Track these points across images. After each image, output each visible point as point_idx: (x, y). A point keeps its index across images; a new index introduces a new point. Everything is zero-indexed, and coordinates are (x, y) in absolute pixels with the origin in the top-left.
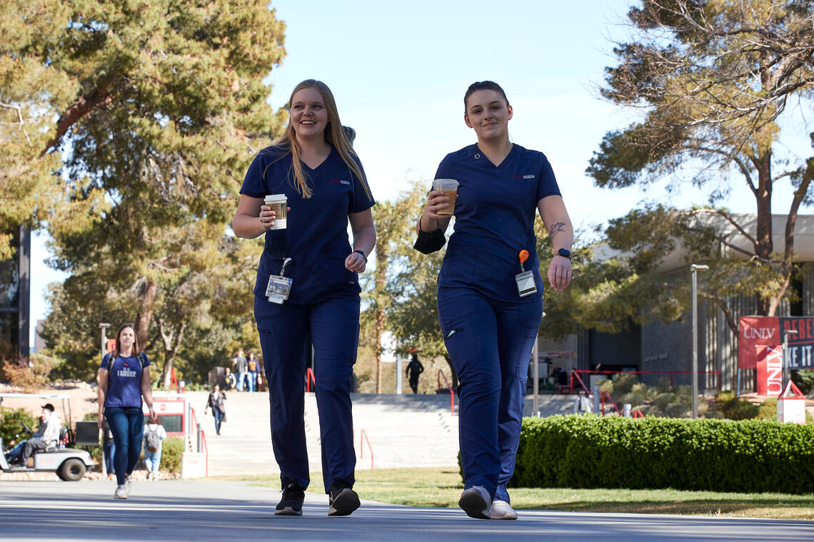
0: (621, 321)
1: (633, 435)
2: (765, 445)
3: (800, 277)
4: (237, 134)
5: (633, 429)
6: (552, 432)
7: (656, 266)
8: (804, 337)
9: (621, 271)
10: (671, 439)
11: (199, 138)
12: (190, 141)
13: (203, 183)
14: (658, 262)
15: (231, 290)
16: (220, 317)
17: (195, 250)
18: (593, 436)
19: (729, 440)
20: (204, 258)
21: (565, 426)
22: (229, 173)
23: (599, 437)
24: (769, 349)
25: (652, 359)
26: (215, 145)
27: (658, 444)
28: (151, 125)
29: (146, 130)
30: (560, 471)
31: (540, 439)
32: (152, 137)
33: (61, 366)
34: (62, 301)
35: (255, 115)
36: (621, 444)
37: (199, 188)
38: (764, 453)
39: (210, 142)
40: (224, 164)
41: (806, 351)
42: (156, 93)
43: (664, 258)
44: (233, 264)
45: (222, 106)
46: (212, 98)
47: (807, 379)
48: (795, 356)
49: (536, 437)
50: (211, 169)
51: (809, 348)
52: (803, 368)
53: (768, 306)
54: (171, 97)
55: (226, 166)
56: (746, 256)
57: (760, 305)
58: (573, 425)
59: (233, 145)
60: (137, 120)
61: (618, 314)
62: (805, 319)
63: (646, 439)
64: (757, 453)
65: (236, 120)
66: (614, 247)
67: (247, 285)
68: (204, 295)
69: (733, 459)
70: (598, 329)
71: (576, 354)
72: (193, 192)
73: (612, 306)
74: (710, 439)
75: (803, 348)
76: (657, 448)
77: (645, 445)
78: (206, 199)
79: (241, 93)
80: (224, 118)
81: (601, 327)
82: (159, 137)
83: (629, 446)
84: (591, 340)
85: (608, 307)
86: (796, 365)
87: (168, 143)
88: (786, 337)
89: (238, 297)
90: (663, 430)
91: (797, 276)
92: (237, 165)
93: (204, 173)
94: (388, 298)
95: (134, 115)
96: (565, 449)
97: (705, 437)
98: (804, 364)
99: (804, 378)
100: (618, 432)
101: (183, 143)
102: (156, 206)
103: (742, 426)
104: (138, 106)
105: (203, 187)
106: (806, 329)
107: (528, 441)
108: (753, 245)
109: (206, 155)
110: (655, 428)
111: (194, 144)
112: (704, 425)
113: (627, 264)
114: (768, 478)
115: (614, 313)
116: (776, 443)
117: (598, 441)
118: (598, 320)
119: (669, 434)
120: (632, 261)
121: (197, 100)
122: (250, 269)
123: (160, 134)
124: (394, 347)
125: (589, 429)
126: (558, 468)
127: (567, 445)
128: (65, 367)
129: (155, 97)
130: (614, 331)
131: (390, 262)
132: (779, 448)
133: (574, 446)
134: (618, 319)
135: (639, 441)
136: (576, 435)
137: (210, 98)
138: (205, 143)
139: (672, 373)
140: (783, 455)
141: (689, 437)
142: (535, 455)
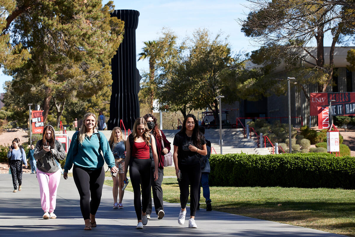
0: (258, 96)
1: (262, 162)
2: (319, 166)
3: (336, 75)
4: (86, 22)
5: (262, 160)
6: (226, 161)
7: (273, 71)
8: (338, 101)
9: (258, 74)
10: (278, 164)
11: (70, 25)
12: (66, 27)
13: (72, 44)
14: (274, 69)
15: (85, 86)
16: (81, 98)
17: (69, 69)
18: (244, 163)
19: (303, 165)
20: (74, 72)
21: (232, 159)
22: (83, 40)
23: (247, 163)
24: (323, 108)
25: (272, 111)
26: (77, 28)
27: (273, 166)
28: (48, 20)
29: (46, 22)
30: (231, 178)
31: (221, 164)
32: (49, 25)
33: (11, 115)
34: (11, 90)
35: (94, 14)
36: (256, 167)
37: (70, 46)
38: (319, 170)
39: (75, 26)
40: (81, 36)
41: (339, 107)
42: (50, 6)
43: (276, 68)
44: (86, 74)
45: (80, 11)
46: (76, 7)
47: (340, 119)
48: (334, 110)
49: (219, 163)
50: (75, 38)
51: (341, 106)
52: (339, 115)
53: (323, 88)
54: (57, 7)
55: (82, 37)
56: (312, 66)
57: (320, 87)
58: (236, 158)
59: (85, 28)
60: (42, 18)
61: (257, 93)
62: (339, 94)
63: (268, 164)
64: (316, 170)
65: (86, 16)
66: (254, 62)
67: (92, 84)
68: (73, 88)
69: (305, 173)
70: (248, 99)
71: (239, 109)
72: (68, 48)
73: (254, 89)
74: (295, 164)
75: (338, 106)
76: (272, 168)
77: (267, 167)
78: (74, 51)
79: (88, 4)
80: (81, 15)
81: (250, 99)
82: (52, 25)
83: (260, 168)
84: (245, 104)
85: (252, 90)
86: (335, 114)
87: (56, 28)
88: (330, 103)
89: (89, 90)
90: (275, 160)
91: (335, 75)
92: (87, 36)
93: (72, 40)
94: (155, 85)
95: (41, 16)
96: (232, 169)
97: (293, 163)
98: (339, 113)
99: (339, 119)
100: (255, 161)
101: (63, 28)
102: (51, 55)
103: (309, 158)
104: (43, 12)
105: (72, 46)
106: (339, 97)
107: (216, 165)
108: (315, 61)
109: (73, 32)
110: (271, 159)
111: (68, 28)
112: (292, 158)
113: (260, 70)
114: (321, 181)
115: (255, 92)
116: (324, 166)
117: (247, 165)
118: (248, 95)
119: (277, 162)
120: (262, 69)
121: (69, 8)
122: (94, 77)
123: (52, 24)
124: (158, 107)
125: (243, 160)
126: (229, 177)
127: (233, 167)
128: (13, 115)
129: (50, 7)
130: (255, 100)
131: (156, 69)
132: (325, 168)
133: (236, 167)
134: (257, 95)
135: (264, 165)
136: (237, 163)
137: (75, 7)
138: (72, 27)
139: (281, 118)
140: (327, 171)
141: (286, 163)
142: (219, 171)
